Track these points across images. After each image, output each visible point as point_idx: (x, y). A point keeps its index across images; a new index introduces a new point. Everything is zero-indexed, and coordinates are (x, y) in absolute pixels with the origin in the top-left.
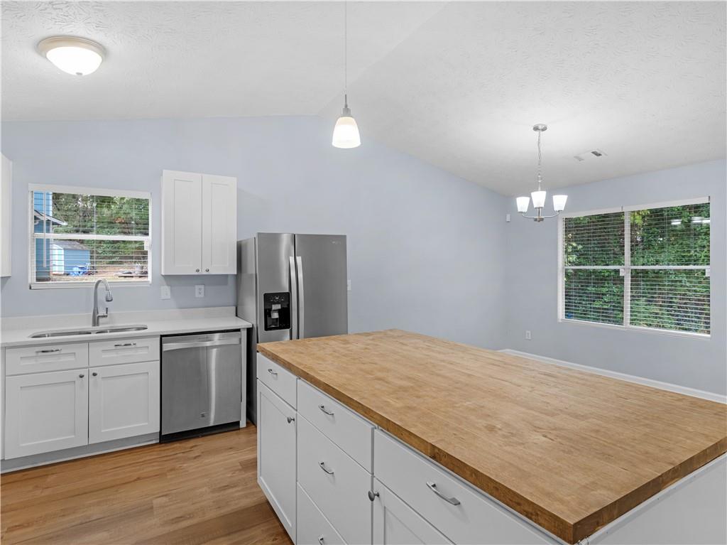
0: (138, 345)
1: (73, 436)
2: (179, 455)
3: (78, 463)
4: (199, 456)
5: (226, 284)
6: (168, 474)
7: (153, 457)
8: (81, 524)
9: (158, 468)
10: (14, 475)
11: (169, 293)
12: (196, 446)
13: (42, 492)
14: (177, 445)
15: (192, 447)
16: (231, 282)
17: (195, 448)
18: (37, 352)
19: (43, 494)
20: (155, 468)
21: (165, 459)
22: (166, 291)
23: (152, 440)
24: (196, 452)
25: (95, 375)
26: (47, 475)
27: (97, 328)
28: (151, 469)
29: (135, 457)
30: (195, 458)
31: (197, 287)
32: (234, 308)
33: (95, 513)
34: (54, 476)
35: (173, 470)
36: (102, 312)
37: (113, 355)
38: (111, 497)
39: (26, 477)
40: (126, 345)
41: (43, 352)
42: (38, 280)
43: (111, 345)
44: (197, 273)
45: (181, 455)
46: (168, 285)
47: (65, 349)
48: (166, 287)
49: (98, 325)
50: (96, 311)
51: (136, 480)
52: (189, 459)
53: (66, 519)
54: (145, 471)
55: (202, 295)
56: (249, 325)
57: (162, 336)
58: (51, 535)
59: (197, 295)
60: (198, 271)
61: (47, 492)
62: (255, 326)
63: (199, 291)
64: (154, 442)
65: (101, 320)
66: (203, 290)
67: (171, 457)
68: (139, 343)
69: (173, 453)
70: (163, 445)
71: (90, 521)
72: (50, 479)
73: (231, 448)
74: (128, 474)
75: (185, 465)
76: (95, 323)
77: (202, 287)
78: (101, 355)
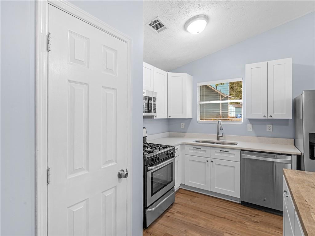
0: (230, 152)
1: (205, 185)
2: (247, 216)
3: (207, 197)
4: (258, 222)
5: (287, 125)
6: (237, 223)
7: (235, 210)
8: (195, 225)
9: (235, 217)
10: (187, 192)
11: (251, 128)
12: (258, 215)
13: (191, 203)
14: (249, 209)
15: (256, 215)
16: (291, 123)
17: (258, 216)
18: (194, 148)
19: (191, 204)
20: (233, 216)
21: (240, 214)
22: (250, 127)
23: (238, 201)
24: (257, 219)
25: (212, 162)
26: (196, 197)
27: (218, 141)
28: (231, 215)
29: (227, 205)
30: (255, 222)
31: (267, 126)
32: (294, 140)
33: (202, 223)
34: (198, 198)
35: (241, 222)
36: (221, 135)
37: (219, 155)
38: (210, 220)
39: (190, 194)
40: (225, 151)
41: (196, 148)
42: (201, 119)
43: (218, 150)
44: (264, 118)
45: (248, 216)
46: (251, 124)
47: (203, 148)
48: (250, 125)
49: (219, 140)
50: (218, 134)
51: (222, 217)
52: (251, 221)
53: (192, 219)
54: (228, 215)
55: (271, 131)
56: (298, 152)
57: (241, 150)
58: (185, 223)
59: (268, 130)
60: (265, 117)
61: (193, 204)
62: (303, 154)
63: (269, 128)
64: (238, 202)
65: (220, 138)
66: (271, 128)
67: (243, 215)
68: (231, 152)
69: (245, 213)
70: (242, 206)
71: (198, 226)
72: (196, 199)
73: (279, 228)
74: (221, 213)
75: (247, 223)
76: (218, 139)
77: (271, 126)
78: (215, 154)
